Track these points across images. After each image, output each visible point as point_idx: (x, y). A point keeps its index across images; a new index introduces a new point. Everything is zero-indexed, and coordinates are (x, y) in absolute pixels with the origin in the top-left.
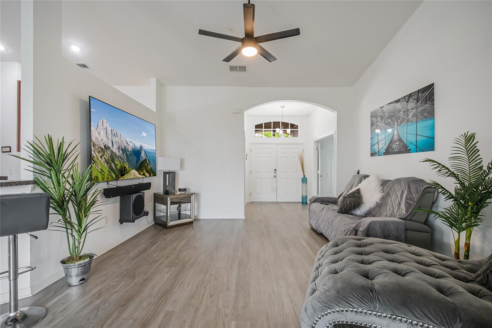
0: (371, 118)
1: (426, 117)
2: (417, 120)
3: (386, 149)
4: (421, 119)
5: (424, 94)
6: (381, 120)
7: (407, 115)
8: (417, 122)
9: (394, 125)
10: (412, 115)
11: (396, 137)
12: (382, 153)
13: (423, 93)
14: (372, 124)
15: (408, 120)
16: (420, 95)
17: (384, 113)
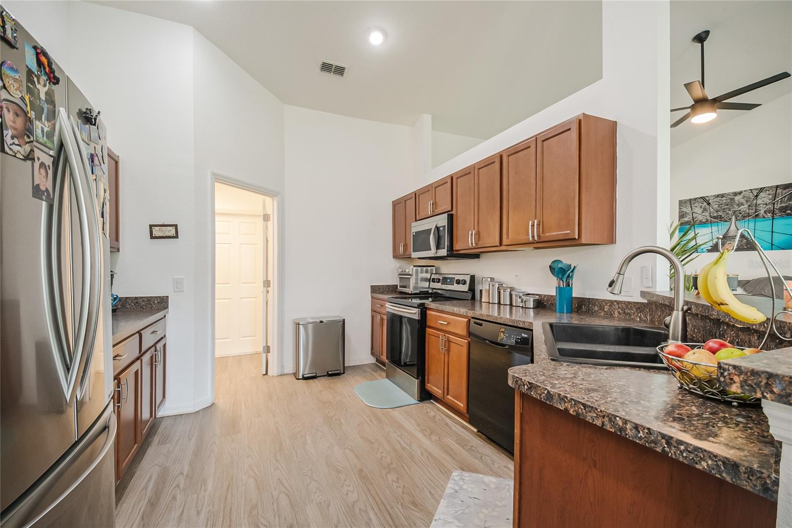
0: (680, 209)
1: (788, 215)
2: (773, 217)
3: (712, 245)
4: (780, 216)
5: (786, 191)
6: (703, 212)
7: (756, 210)
8: (773, 219)
9: (730, 219)
10: (765, 212)
11: (732, 233)
12: (705, 250)
13: (785, 189)
14: (682, 216)
15: (756, 216)
16: (779, 191)
17: (709, 204)
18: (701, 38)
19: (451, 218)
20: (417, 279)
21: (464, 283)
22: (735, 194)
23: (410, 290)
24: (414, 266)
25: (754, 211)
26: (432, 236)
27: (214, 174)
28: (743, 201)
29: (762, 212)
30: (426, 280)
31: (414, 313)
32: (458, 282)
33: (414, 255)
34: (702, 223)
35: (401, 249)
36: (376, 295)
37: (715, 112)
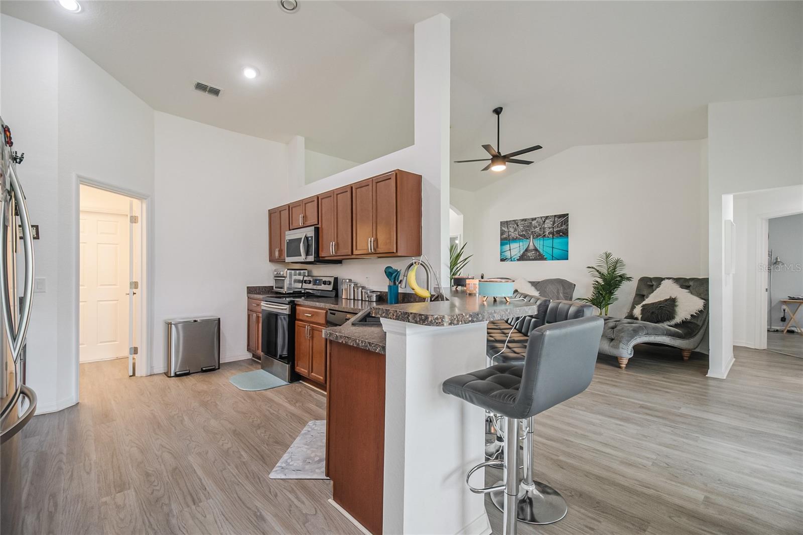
0: (501, 228)
1: (561, 236)
2: (553, 237)
3: (520, 255)
4: (556, 236)
5: (559, 220)
6: (514, 231)
7: (544, 231)
9: (530, 237)
10: (549, 233)
11: (531, 247)
13: (559, 218)
14: (502, 233)
15: (544, 236)
16: (556, 219)
17: (518, 226)
18: (498, 111)
19: (317, 231)
20: (290, 281)
21: (330, 283)
22: (534, 219)
23: (285, 290)
24: (288, 269)
25: (542, 232)
26: (301, 244)
27: (79, 177)
28: (537, 225)
29: (547, 233)
30: (299, 281)
31: (285, 309)
32: (325, 283)
33: (288, 260)
34: (515, 240)
35: (277, 254)
36: (252, 296)
37: (505, 164)
